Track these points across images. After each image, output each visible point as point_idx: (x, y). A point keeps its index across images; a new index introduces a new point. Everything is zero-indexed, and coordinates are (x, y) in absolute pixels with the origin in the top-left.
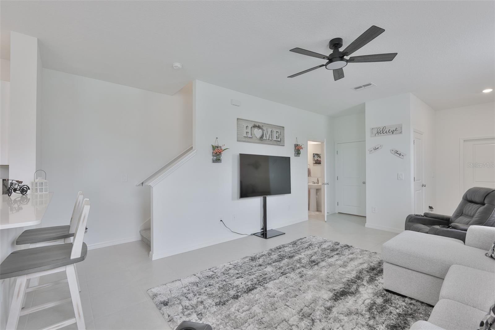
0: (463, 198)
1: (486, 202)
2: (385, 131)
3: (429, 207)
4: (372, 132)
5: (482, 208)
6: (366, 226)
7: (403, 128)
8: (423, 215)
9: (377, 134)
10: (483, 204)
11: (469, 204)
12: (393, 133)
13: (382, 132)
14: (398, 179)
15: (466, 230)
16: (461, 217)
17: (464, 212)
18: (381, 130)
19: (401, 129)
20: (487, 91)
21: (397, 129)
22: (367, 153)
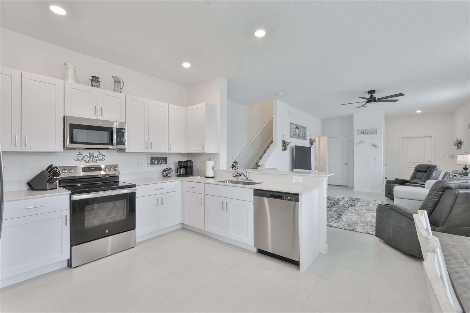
0: (415, 170)
1: (428, 171)
2: (367, 132)
3: (385, 178)
4: (358, 132)
5: (426, 174)
6: (354, 190)
7: (378, 130)
8: (394, 179)
9: (361, 134)
10: (426, 172)
11: (418, 173)
12: (371, 134)
13: (364, 132)
14: (374, 161)
15: (425, 184)
16: (415, 180)
17: (416, 177)
18: (364, 131)
19: (377, 131)
20: (419, 111)
21: (374, 131)
22: (355, 145)
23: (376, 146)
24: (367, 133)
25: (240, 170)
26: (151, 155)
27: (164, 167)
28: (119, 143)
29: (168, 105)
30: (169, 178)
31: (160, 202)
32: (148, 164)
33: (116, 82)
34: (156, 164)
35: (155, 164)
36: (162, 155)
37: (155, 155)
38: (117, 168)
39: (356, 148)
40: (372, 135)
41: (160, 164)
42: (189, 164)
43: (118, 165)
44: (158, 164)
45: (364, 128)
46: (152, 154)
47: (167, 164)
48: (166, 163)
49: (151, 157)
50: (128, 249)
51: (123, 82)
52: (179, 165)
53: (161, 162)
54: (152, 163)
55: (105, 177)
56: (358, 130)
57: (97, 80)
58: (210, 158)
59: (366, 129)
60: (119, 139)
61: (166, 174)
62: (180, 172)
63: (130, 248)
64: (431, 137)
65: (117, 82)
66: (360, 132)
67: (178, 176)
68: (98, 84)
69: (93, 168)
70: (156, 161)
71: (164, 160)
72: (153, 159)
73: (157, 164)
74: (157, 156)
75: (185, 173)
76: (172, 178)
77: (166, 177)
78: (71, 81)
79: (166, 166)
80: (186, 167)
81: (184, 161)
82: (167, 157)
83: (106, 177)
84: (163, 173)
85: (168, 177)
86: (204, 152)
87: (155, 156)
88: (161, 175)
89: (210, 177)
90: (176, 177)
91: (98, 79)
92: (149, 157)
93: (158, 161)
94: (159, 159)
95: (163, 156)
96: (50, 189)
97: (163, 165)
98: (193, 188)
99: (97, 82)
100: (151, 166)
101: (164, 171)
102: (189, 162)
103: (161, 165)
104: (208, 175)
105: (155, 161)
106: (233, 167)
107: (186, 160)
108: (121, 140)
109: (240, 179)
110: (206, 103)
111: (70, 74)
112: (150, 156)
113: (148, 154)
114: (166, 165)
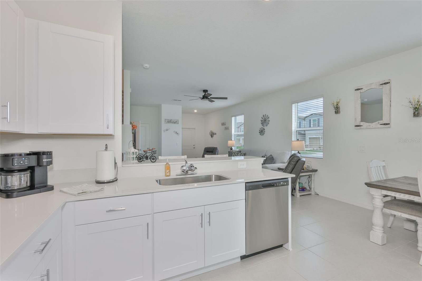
4: (165, 121)
9: (168, 123)
12: (175, 123)
18: (170, 121)
19: (178, 122)
20: (196, 111)
21: (176, 121)
22: (162, 132)
23: (178, 134)
24: (172, 122)
39: (163, 134)
40: (175, 125)
45: (170, 118)
56: (166, 119)
59: (171, 119)
64: (195, 129)
66: (167, 121)
80: (32, 169)
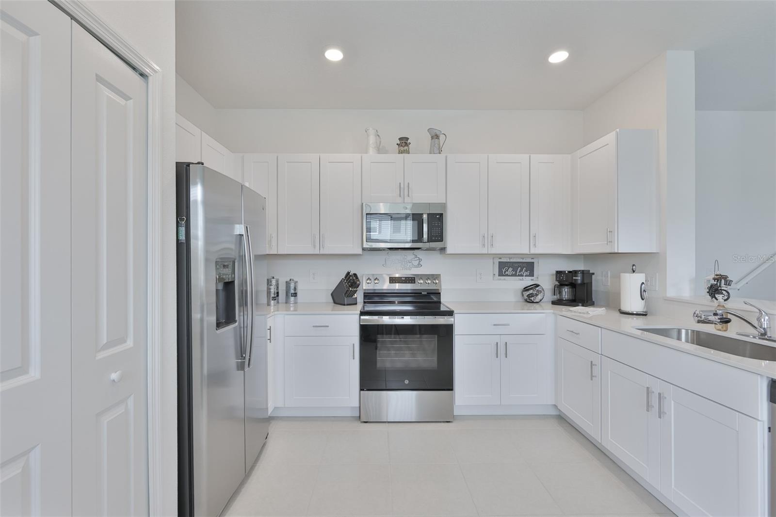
25: (735, 304)
26: (500, 258)
27: (528, 281)
28: (433, 238)
29: (530, 156)
30: (535, 305)
31: (501, 351)
32: (494, 275)
33: (432, 138)
34: (509, 276)
35: (507, 275)
36: (523, 258)
37: (506, 257)
38: (438, 280)
41: (519, 276)
42: (579, 278)
43: (440, 275)
44: (515, 275)
46: (500, 256)
47: (533, 276)
48: (532, 274)
49: (499, 262)
50: (441, 422)
51: (444, 134)
52: (557, 280)
53: (520, 272)
54: (501, 274)
55: (421, 293)
57: (405, 142)
58: (634, 265)
60: (434, 231)
61: (528, 296)
62: (560, 293)
63: (444, 422)
65: (435, 137)
67: (554, 303)
68: (406, 148)
69: (404, 279)
70: (511, 269)
71: (528, 268)
72: (502, 265)
73: (512, 275)
74: (511, 261)
75: (571, 298)
76: (541, 305)
77: (529, 302)
78: (372, 151)
79: (532, 280)
80: (573, 285)
81: (570, 272)
82: (533, 263)
83: (423, 293)
84: (524, 293)
85: (533, 302)
86: (613, 251)
87: (508, 261)
88: (519, 298)
89: (632, 314)
90: (551, 305)
91: (407, 140)
92: (495, 262)
93: (515, 270)
94: (516, 265)
95: (524, 261)
96: (348, 305)
97: (524, 277)
98: (576, 335)
99: (405, 146)
100: (500, 279)
101: (526, 289)
102: (580, 275)
103: (521, 278)
104: (626, 308)
105: (507, 271)
106: (714, 291)
107: (571, 270)
108: (436, 233)
109: (733, 331)
110: (618, 130)
111: (371, 143)
112: (497, 261)
113: (494, 256)
114: (532, 278)
